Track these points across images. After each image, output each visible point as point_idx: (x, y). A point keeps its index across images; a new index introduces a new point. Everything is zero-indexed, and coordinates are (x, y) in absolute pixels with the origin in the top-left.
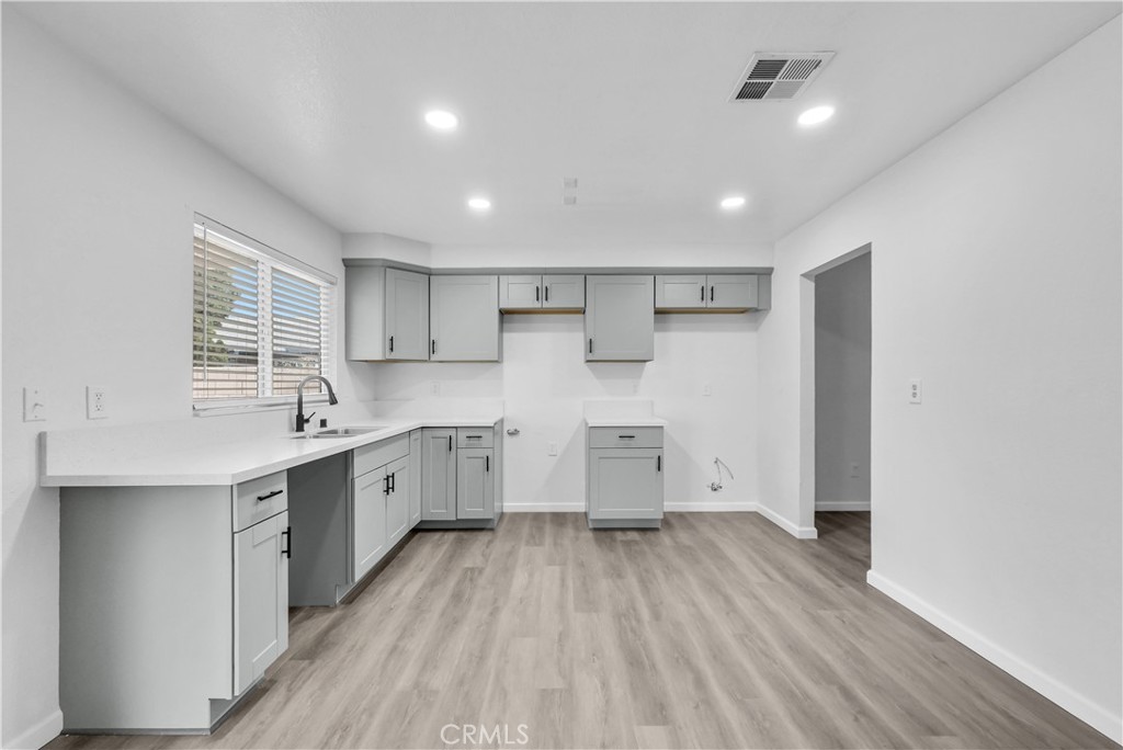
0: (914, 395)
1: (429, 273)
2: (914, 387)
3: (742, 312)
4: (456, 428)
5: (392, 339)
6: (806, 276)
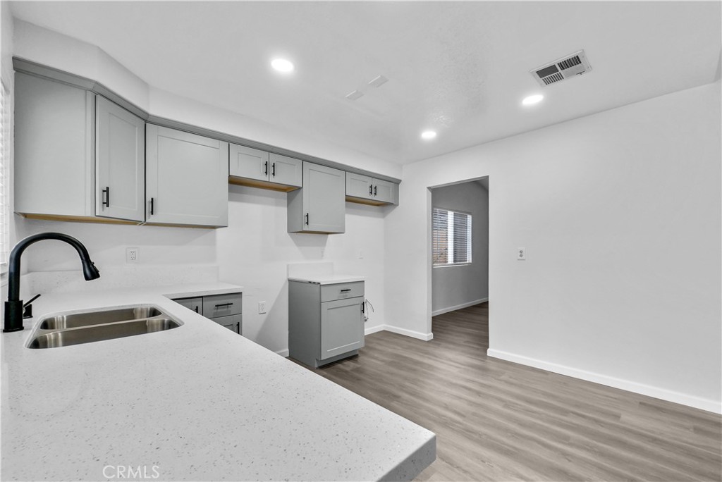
0: (521, 256)
1: (146, 120)
2: (521, 252)
3: (378, 205)
4: (202, 297)
5: (107, 191)
6: (429, 188)
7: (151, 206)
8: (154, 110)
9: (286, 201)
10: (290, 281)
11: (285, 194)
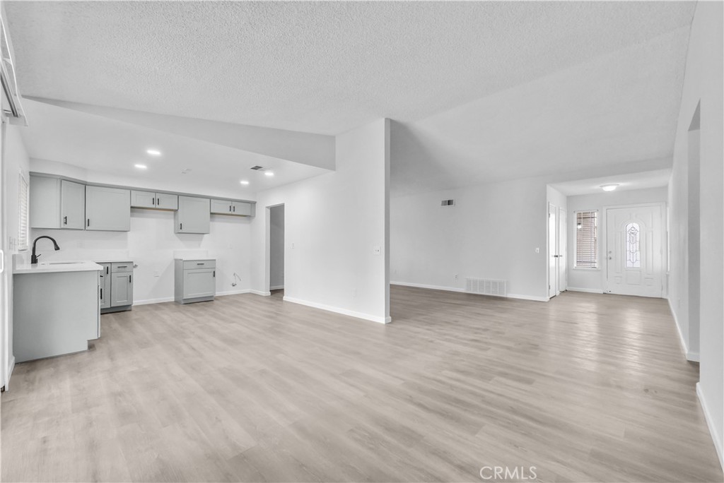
1: (85, 184)
3: (244, 217)
4: (111, 263)
5: (66, 218)
6: (268, 207)
7: (88, 223)
8: (89, 180)
9: (173, 216)
10: (176, 260)
11: (173, 212)
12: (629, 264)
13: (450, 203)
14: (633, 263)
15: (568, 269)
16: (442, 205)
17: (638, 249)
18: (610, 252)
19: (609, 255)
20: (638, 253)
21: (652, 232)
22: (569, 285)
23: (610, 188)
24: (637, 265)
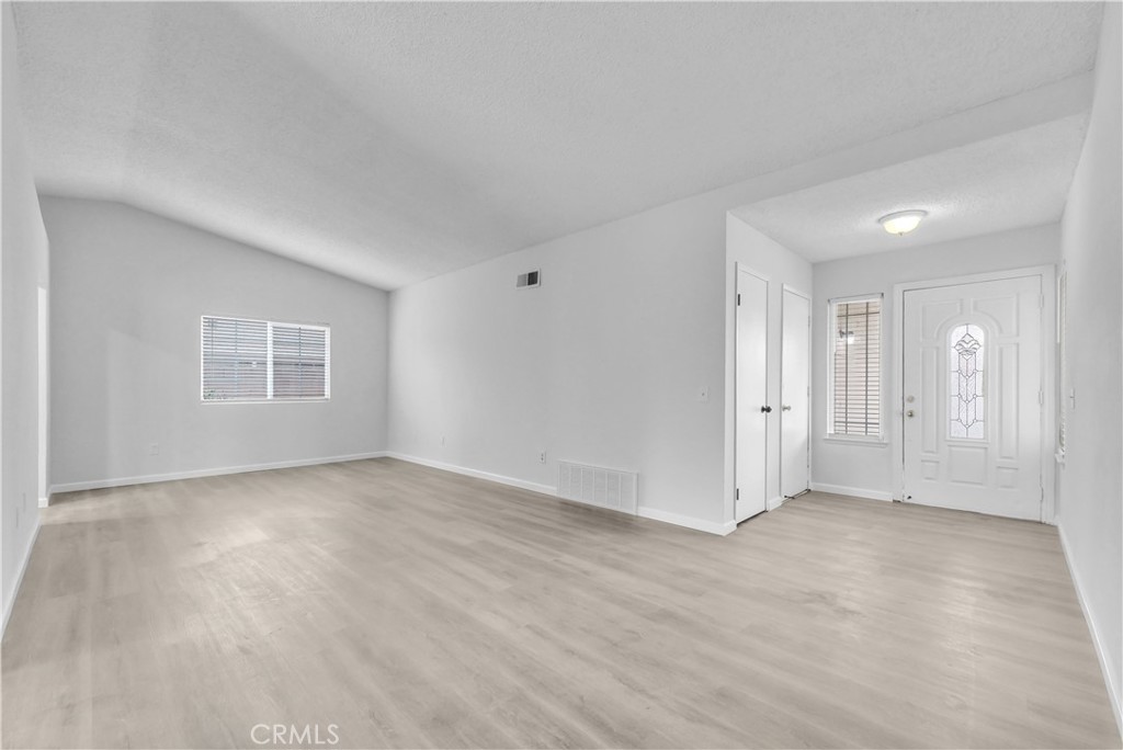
12: (957, 431)
13: (532, 278)
14: (967, 426)
15: (814, 438)
16: (518, 286)
17: (979, 392)
18: (911, 399)
19: (908, 407)
20: (980, 400)
21: (1018, 345)
22: (815, 475)
23: (903, 225)
24: (977, 432)
